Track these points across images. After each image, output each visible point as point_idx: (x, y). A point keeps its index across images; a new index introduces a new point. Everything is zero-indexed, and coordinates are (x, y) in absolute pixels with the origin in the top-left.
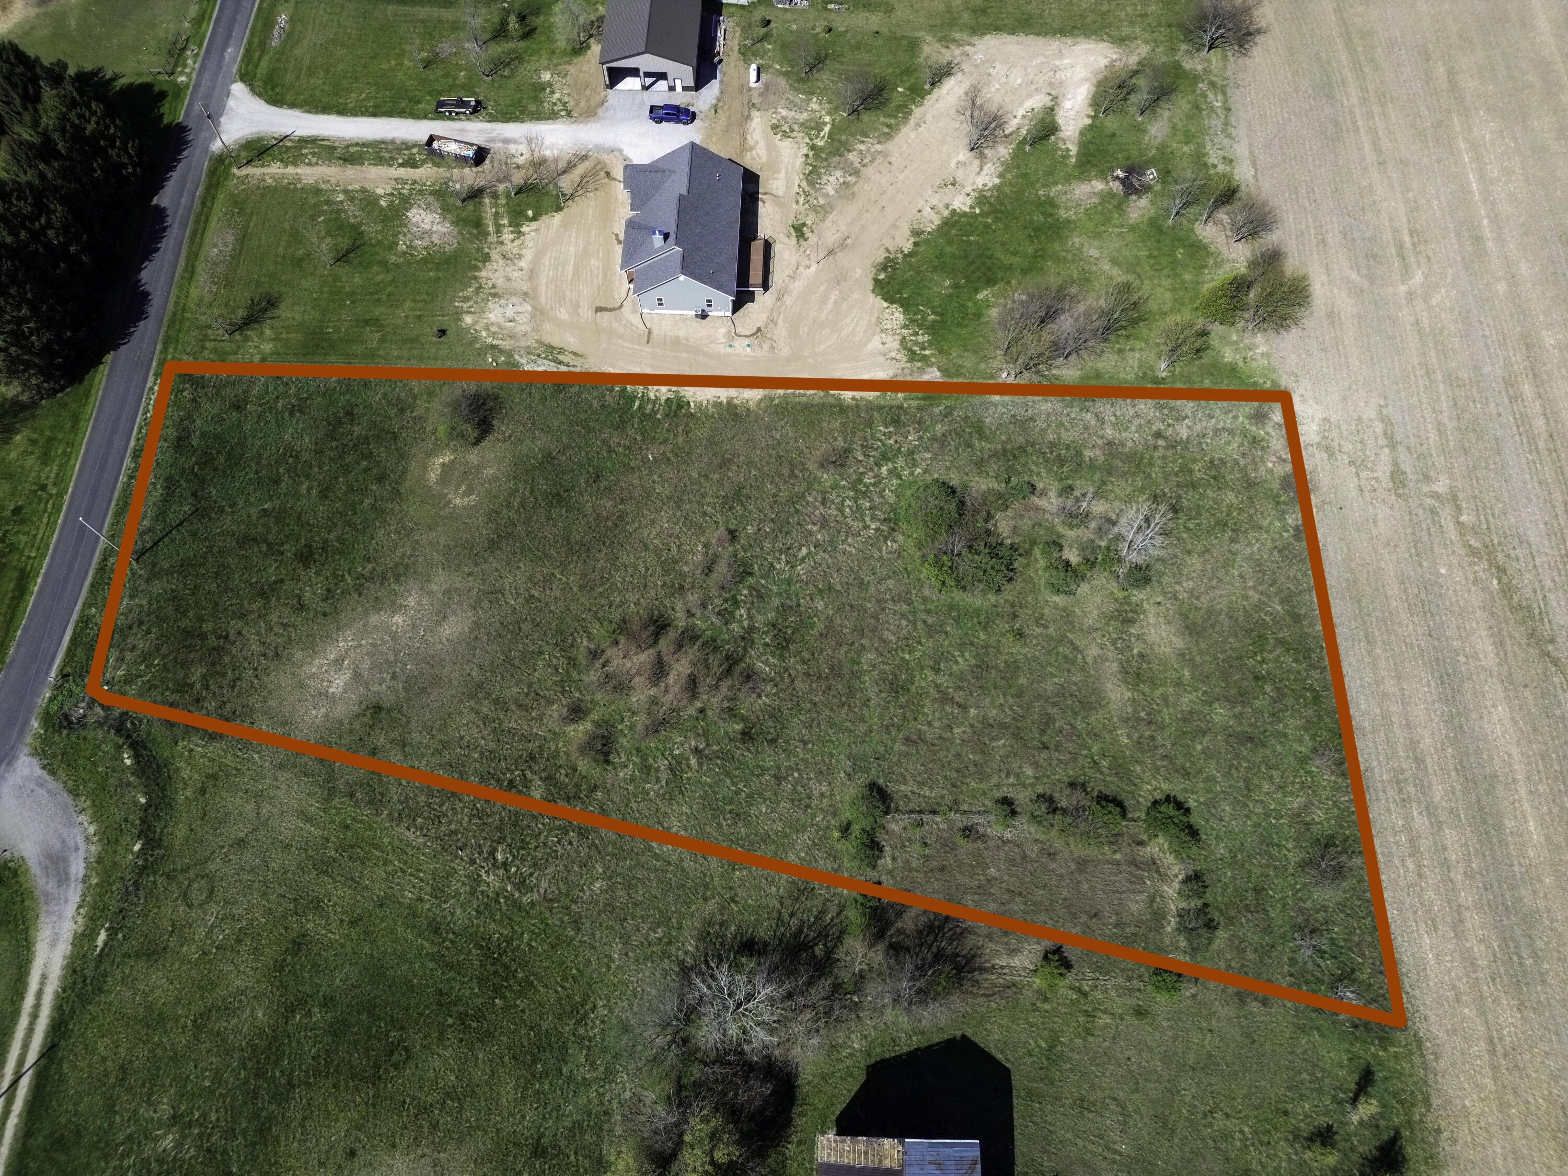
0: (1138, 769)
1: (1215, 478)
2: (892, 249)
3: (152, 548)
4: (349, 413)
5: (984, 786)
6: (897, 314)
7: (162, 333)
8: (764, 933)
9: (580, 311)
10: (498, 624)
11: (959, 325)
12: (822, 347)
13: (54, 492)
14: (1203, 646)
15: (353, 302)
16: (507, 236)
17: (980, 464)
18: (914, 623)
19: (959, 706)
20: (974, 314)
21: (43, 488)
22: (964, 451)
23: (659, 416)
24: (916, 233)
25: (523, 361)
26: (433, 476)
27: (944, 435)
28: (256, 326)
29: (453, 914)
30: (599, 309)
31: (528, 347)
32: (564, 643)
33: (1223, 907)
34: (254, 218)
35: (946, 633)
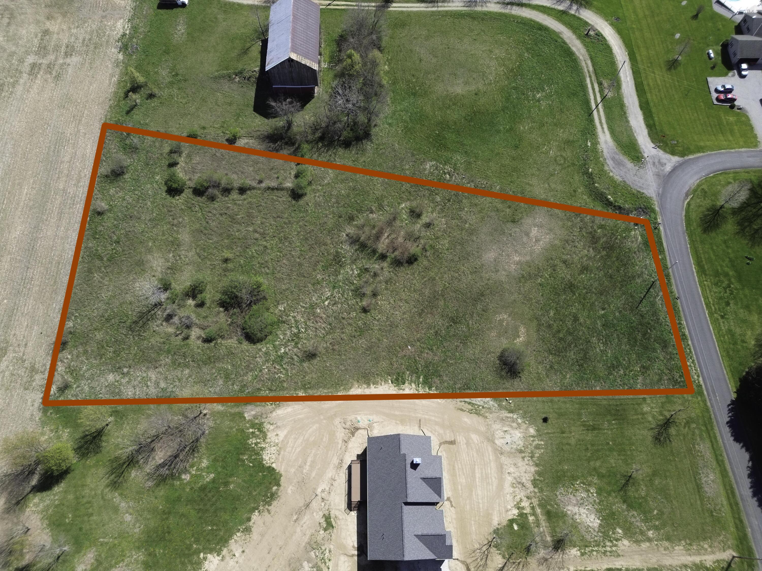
0: (183, 207)
1: (103, 347)
2: (266, 513)
3: (650, 289)
4: (581, 365)
5: (250, 200)
6: (267, 458)
7: (712, 413)
8: (341, 151)
9: (465, 441)
10: (470, 258)
11: (228, 452)
12: (315, 427)
13: (715, 315)
14: (139, 256)
15: (608, 444)
16: (525, 504)
17: (230, 353)
18: (274, 268)
19: (256, 232)
20: (218, 461)
21: (722, 317)
22: (237, 362)
23: (408, 373)
24: (248, 530)
25: (491, 403)
26: (522, 330)
27: (247, 373)
28: (659, 423)
29: (461, 157)
30: (452, 443)
31: (491, 413)
32: (437, 254)
33: (163, 159)
34: (700, 509)
35: (259, 263)
